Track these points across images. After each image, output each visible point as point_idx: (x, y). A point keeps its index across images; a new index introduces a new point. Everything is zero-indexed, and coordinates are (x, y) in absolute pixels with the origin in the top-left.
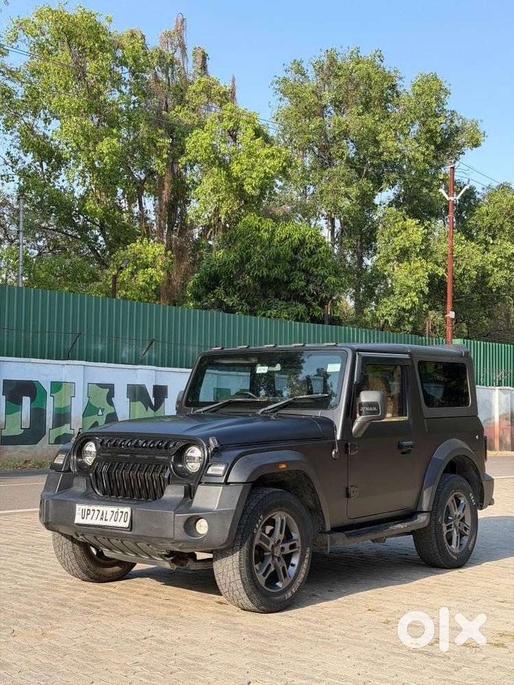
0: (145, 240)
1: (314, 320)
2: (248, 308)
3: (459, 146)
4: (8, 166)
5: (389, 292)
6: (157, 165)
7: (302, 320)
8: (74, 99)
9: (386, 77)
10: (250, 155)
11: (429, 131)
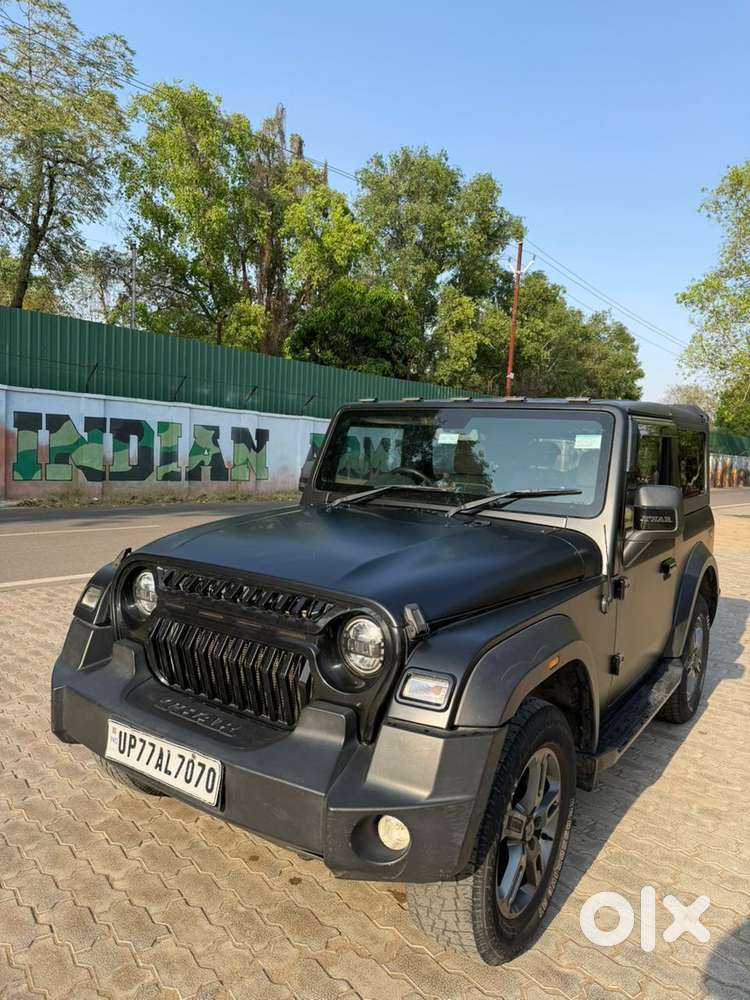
0: (248, 301)
1: (397, 376)
2: (341, 362)
3: (506, 238)
4: (131, 232)
5: (446, 357)
6: (259, 234)
7: (388, 375)
8: (188, 170)
9: (450, 174)
10: (340, 229)
11: (484, 222)
